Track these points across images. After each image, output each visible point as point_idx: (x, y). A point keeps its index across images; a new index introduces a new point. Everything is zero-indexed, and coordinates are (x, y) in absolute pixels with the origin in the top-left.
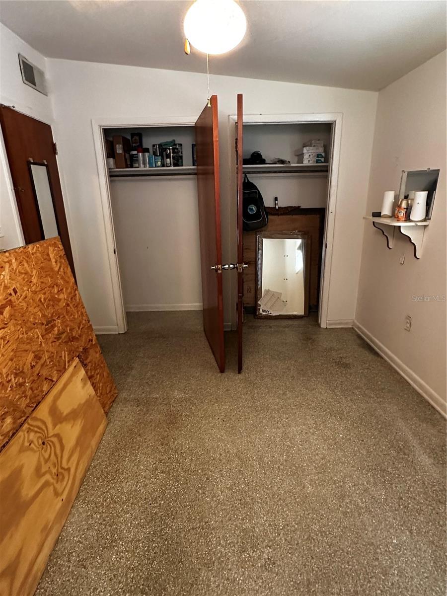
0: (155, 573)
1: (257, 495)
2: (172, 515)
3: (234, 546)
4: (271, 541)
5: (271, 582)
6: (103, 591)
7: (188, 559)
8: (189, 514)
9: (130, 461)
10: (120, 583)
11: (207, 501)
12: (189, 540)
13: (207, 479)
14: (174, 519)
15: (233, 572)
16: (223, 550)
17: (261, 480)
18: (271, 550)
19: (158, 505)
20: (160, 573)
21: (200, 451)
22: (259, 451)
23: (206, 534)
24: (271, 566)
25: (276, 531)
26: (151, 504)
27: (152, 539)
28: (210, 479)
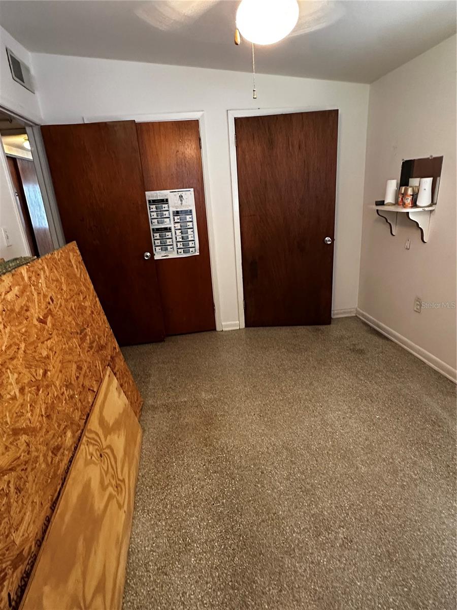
0: (240, 569)
1: (316, 481)
2: (238, 511)
3: (309, 531)
4: (343, 521)
5: (355, 559)
6: (193, 593)
7: (268, 551)
8: (254, 508)
9: (179, 465)
10: (207, 583)
11: (268, 494)
12: (262, 532)
13: (262, 473)
14: (241, 515)
15: (316, 555)
16: (299, 537)
17: (314, 467)
18: (344, 530)
19: (221, 504)
20: (244, 567)
21: (246, 447)
22: (304, 441)
23: (278, 524)
24: (349, 544)
25: (344, 511)
26: (213, 504)
27: (227, 537)
28: (265, 472)
